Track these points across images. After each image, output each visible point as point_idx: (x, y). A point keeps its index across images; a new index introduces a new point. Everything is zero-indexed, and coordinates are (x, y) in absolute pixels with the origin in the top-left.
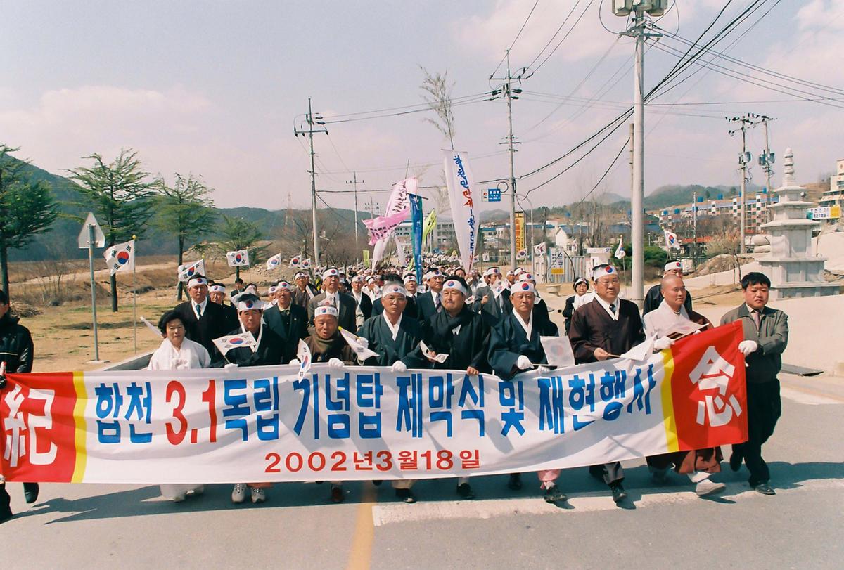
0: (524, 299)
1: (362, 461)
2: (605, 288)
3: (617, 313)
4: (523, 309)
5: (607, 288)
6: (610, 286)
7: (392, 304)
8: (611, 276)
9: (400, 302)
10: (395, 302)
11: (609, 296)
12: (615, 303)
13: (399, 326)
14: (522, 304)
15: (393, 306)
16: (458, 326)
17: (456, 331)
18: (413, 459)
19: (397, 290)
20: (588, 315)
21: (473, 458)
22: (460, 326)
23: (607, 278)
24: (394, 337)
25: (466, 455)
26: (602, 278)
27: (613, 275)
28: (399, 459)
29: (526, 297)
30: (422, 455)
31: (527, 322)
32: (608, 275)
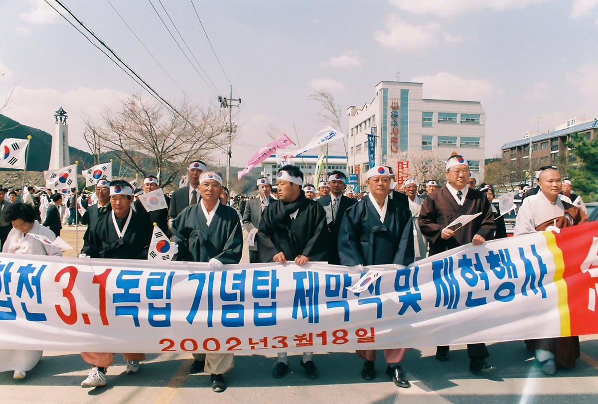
0: (380, 182)
1: (258, 343)
2: (456, 176)
3: (463, 199)
4: (378, 192)
5: (458, 177)
6: (461, 175)
7: (207, 190)
8: (463, 167)
9: (215, 189)
10: (209, 188)
11: (458, 183)
12: (462, 191)
13: (214, 213)
14: (379, 187)
15: (208, 192)
16: (295, 211)
17: (294, 216)
18: (308, 339)
19: (212, 177)
20: (437, 199)
21: (369, 335)
22: (298, 210)
23: (458, 167)
24: (208, 224)
25: (361, 333)
26: (453, 167)
27: (464, 165)
28: (295, 340)
29: (382, 180)
30: (318, 335)
31: (381, 205)
32: (460, 165)
